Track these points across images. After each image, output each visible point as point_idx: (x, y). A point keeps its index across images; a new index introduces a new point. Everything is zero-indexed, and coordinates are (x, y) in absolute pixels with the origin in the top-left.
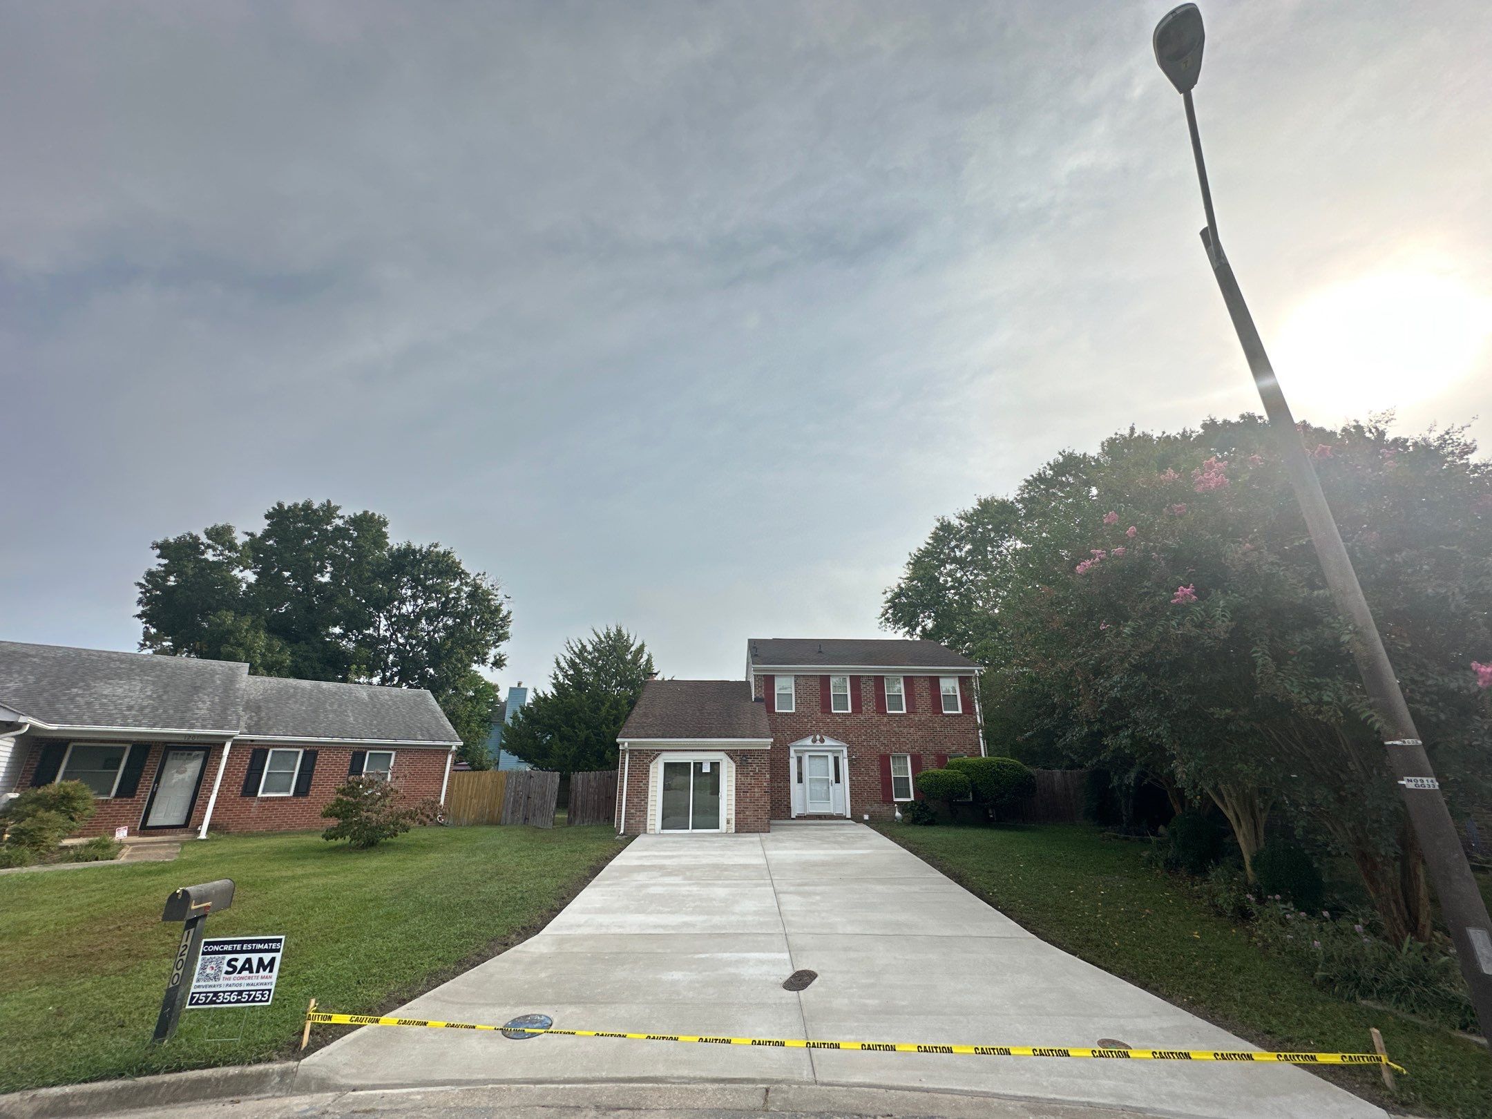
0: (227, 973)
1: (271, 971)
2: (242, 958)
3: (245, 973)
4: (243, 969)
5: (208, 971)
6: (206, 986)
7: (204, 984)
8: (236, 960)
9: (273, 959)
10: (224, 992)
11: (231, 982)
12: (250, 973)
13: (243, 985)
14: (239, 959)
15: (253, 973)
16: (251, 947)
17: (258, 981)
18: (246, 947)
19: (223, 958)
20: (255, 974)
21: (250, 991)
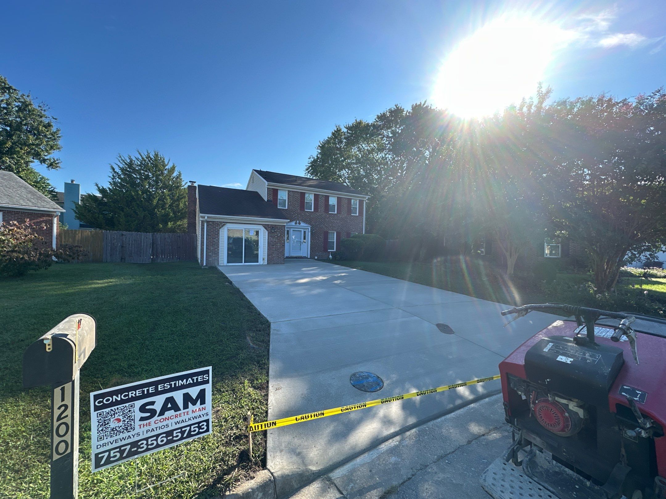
0: (142, 419)
1: (203, 402)
2: (159, 401)
3: (168, 414)
4: (164, 409)
5: (113, 424)
6: (116, 441)
7: (111, 440)
8: (153, 403)
9: (202, 393)
10: (146, 439)
11: (153, 426)
12: (175, 411)
13: (170, 425)
14: (155, 402)
15: (180, 410)
16: (169, 386)
17: (189, 416)
18: (160, 388)
19: (131, 406)
20: (182, 411)
21: (181, 428)
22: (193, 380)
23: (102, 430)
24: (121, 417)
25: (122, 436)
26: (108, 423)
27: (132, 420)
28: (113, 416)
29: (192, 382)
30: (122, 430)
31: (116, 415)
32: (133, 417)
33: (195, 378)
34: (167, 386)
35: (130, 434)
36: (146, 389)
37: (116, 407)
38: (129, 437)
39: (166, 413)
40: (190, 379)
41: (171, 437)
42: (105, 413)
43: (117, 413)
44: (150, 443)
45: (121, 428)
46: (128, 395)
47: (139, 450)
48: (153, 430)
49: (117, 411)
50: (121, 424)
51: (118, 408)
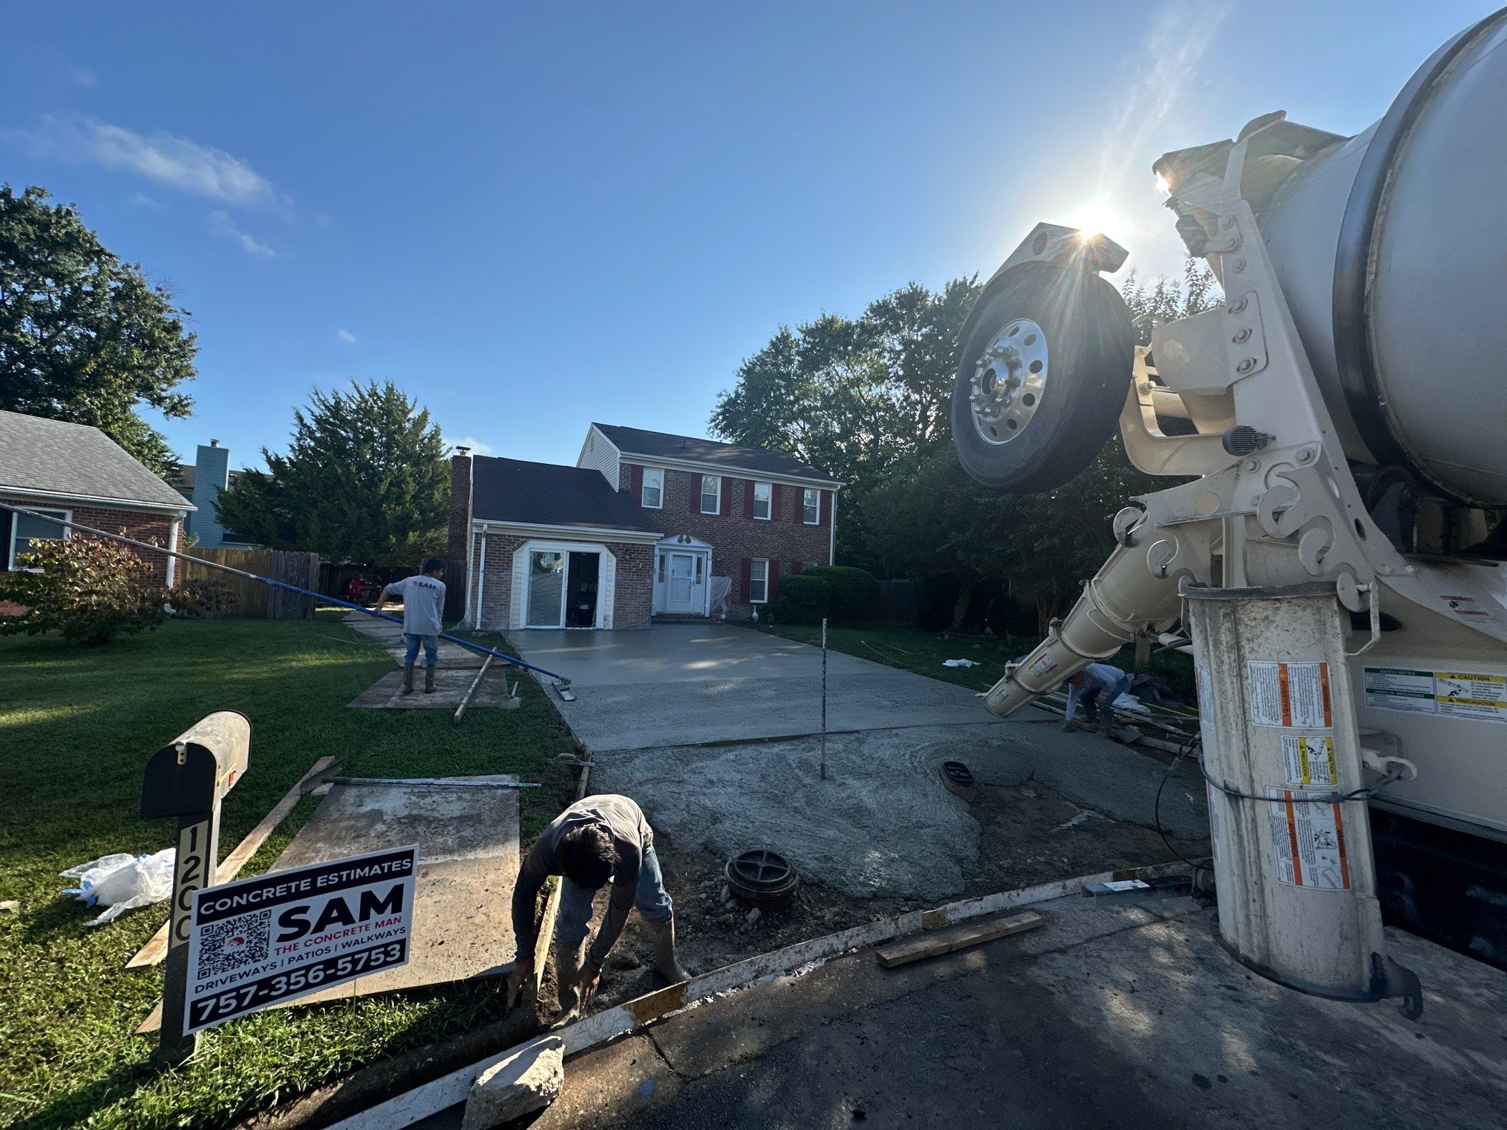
0: (283, 938)
1: (396, 909)
2: (316, 905)
3: (330, 929)
4: (325, 920)
5: (228, 949)
6: (232, 979)
7: (223, 976)
8: (304, 910)
9: (397, 890)
10: (288, 974)
11: (302, 950)
12: (344, 924)
13: (333, 949)
14: (308, 907)
15: (353, 922)
16: (337, 879)
17: (369, 934)
18: (320, 882)
19: (265, 915)
20: (358, 923)
21: (352, 954)
22: (382, 869)
23: (208, 959)
24: (244, 936)
25: (243, 968)
26: (219, 947)
27: (265, 940)
28: (230, 934)
29: (379, 872)
30: (244, 959)
31: (236, 932)
32: (266, 935)
33: (386, 865)
34: (333, 878)
35: (258, 965)
36: (293, 885)
37: (236, 917)
38: (257, 971)
39: (328, 927)
40: (376, 867)
41: (333, 971)
42: (215, 928)
43: (237, 928)
44: (292, 981)
45: (242, 955)
46: (261, 895)
47: (273, 993)
48: (301, 957)
49: (238, 924)
50: (243, 947)
51: (240, 919)
